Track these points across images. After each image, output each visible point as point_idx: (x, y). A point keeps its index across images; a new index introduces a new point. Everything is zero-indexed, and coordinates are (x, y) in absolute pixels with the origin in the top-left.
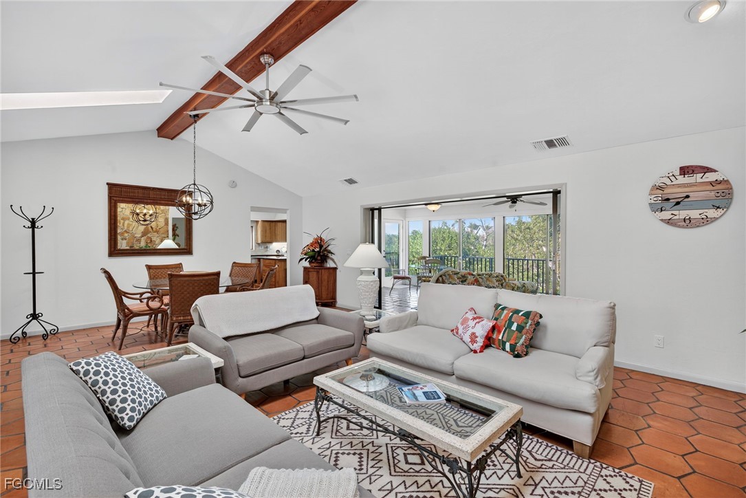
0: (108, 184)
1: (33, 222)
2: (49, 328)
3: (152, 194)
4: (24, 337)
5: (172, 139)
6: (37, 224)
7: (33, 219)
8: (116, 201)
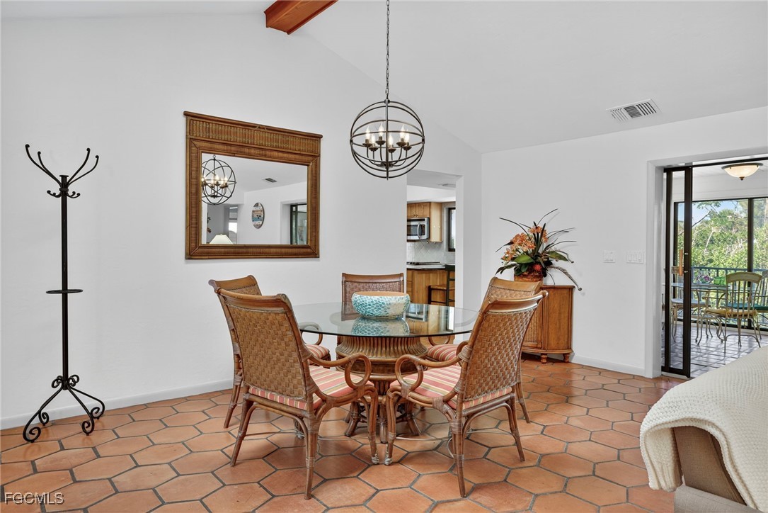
0: (186, 114)
1: (64, 183)
2: (90, 404)
3: (258, 138)
4: (44, 424)
5: (289, 32)
6: (71, 189)
7: (64, 177)
8: (199, 148)
